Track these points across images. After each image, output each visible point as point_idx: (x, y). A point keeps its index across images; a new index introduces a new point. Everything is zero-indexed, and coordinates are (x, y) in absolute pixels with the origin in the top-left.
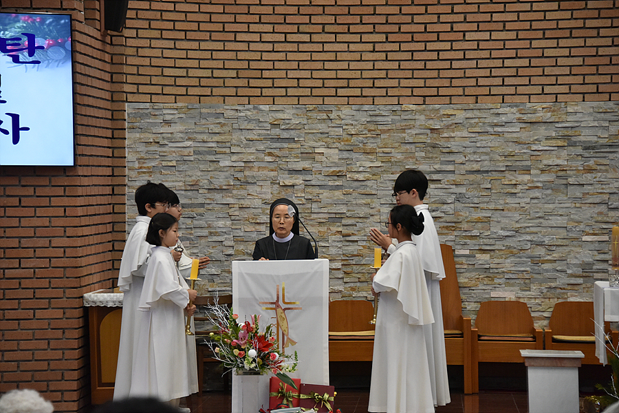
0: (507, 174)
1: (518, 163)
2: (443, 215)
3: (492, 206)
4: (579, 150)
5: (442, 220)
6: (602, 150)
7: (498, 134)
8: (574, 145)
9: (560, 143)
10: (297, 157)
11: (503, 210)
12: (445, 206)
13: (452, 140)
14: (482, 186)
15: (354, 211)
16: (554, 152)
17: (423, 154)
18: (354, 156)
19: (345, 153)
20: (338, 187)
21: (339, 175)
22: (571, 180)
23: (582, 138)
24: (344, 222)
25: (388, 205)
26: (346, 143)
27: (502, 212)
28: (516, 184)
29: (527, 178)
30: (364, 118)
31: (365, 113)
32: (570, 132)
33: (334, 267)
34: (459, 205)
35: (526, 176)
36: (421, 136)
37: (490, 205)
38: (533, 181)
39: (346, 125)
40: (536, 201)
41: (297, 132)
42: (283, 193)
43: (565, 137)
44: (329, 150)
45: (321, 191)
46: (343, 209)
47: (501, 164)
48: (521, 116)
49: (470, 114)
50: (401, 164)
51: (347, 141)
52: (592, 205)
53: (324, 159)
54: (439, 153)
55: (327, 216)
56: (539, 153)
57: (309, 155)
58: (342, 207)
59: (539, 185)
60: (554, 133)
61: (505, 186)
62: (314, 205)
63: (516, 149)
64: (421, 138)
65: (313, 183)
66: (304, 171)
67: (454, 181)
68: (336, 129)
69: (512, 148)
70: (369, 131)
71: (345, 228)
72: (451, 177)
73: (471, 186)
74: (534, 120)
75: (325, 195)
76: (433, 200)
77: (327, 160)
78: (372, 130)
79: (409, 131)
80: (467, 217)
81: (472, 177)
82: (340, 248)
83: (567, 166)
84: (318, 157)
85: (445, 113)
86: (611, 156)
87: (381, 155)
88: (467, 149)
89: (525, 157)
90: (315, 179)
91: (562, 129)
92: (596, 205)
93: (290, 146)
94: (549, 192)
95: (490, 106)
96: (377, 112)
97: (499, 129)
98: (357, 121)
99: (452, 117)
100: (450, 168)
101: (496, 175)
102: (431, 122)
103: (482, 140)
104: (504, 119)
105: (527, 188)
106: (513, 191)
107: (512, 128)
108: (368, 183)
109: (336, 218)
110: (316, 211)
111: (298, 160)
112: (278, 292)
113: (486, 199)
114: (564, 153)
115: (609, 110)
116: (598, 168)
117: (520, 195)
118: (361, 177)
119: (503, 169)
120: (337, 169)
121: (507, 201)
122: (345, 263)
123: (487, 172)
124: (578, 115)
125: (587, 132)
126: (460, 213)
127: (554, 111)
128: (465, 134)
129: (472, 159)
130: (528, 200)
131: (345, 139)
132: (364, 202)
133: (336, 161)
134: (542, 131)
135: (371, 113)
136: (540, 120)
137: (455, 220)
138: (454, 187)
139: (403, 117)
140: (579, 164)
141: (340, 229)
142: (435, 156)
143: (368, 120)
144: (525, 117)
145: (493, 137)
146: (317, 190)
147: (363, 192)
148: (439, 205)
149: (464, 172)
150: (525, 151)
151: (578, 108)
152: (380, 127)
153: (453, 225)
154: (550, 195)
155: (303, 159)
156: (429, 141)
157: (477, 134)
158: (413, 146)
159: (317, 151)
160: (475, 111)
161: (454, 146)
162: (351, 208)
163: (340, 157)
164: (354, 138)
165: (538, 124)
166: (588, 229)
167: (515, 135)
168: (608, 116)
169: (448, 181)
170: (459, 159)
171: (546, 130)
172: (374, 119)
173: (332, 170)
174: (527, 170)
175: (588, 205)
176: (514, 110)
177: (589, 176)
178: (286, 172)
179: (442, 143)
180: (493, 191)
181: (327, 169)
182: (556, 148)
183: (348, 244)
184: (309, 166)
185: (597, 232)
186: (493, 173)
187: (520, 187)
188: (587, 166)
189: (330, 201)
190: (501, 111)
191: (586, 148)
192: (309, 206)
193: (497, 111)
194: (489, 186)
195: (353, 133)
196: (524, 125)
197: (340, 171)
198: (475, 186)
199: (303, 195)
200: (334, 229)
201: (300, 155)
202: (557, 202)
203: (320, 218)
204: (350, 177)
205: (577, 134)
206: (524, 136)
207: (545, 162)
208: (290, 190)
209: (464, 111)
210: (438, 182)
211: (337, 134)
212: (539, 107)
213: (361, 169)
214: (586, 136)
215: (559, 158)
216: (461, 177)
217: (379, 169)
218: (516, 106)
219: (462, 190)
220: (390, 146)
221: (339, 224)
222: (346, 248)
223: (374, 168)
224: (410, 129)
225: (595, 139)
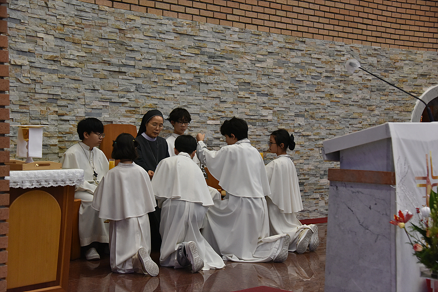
0: (166, 71)
1: (173, 64)
2: (128, 101)
3: (158, 96)
4: (206, 58)
5: (127, 105)
6: (218, 60)
7: (162, 40)
8: (203, 54)
9: (197, 52)
10: (23, 38)
11: (164, 99)
12: (129, 94)
13: (133, 40)
14: (152, 80)
15: (66, 93)
16: (193, 58)
17: (114, 50)
18: (66, 44)
19: (59, 40)
20: (54, 71)
21: (55, 60)
22: (203, 80)
23: (207, 50)
24: (60, 103)
25: (90, 91)
26: (60, 32)
27: (164, 101)
28: (171, 80)
29: (178, 76)
30: (73, 12)
31: (73, 7)
32: (201, 44)
33: (53, 143)
34: (138, 94)
35: (177, 74)
36: (113, 34)
37: (156, 95)
38: (182, 79)
39: (59, 15)
40: (183, 94)
41: (22, 14)
42: (13, 72)
43: (199, 48)
44: (48, 36)
45: (43, 73)
46: (58, 91)
47: (164, 64)
48: (175, 27)
49: (144, 21)
50: (99, 56)
51: (60, 30)
52: (212, 99)
53: (44, 44)
54: (124, 50)
55: (46, 97)
56: (185, 58)
57: (32, 38)
58: (59, 89)
59: (185, 81)
60: (193, 43)
61: (166, 81)
62: (38, 86)
63: (172, 53)
64: (113, 36)
65: (37, 65)
66: (29, 53)
67: (135, 74)
68: (53, 18)
69: (170, 52)
70: (77, 23)
71: (60, 108)
72: (132, 71)
73: (145, 79)
74: (182, 32)
75: (46, 77)
76: (121, 88)
77: (46, 46)
78: (79, 24)
79: (104, 28)
80: (143, 104)
81: (146, 72)
82: (56, 126)
83: (200, 69)
84: (39, 41)
85: (129, 17)
86: (222, 64)
87: (85, 46)
88: (143, 49)
89: (177, 60)
90: (39, 62)
91: (197, 41)
92: (214, 99)
93: (18, 27)
94: (190, 87)
95: (156, 17)
96: (82, 8)
97: (162, 36)
98: (67, 13)
99: (133, 22)
100: (132, 63)
101: (160, 72)
102: (118, 23)
103: (152, 43)
104: (165, 28)
105: (178, 83)
106: (171, 85)
107: (170, 36)
108: (76, 70)
109: (54, 99)
110: (40, 91)
111: (25, 41)
112: (427, 160)
113: (155, 90)
114: (198, 59)
115: (221, 32)
116: (216, 72)
117: (174, 88)
118: (72, 63)
119: (165, 67)
120: (55, 55)
121: (167, 93)
122: (61, 139)
123: (155, 68)
124: (206, 32)
125: (209, 46)
126: (139, 100)
127: (192, 27)
128: (142, 37)
129: (146, 58)
130: (179, 93)
131: (59, 28)
132: (74, 86)
133: (53, 47)
134: (187, 42)
135: (78, 7)
136: (185, 32)
137: (136, 106)
138: (134, 79)
139: (100, 16)
140: (206, 68)
141: (56, 109)
142: (122, 52)
143: (76, 13)
144: (178, 29)
145: (158, 41)
146: (39, 72)
147: (73, 77)
148: (125, 93)
149: (141, 68)
150: (178, 55)
151: (205, 27)
152: (84, 22)
153: (134, 109)
154: (191, 89)
155: (28, 41)
156: (118, 39)
157: (149, 38)
158: (106, 42)
159: (39, 35)
160: (147, 19)
161: (134, 45)
162: (64, 91)
163: (56, 44)
164: (66, 28)
165: (184, 35)
166: (210, 116)
167: (171, 42)
168: (220, 35)
169: (131, 74)
170: (138, 57)
171: (188, 40)
172: (79, 13)
173: (51, 54)
174: (178, 70)
175: (210, 98)
176: (171, 22)
177: (211, 77)
178: (15, 52)
179: (127, 41)
180: (158, 84)
181: (46, 54)
182: (194, 55)
183: (62, 122)
184: (32, 49)
185: (215, 118)
186: (158, 70)
187: (174, 82)
188: (210, 70)
189: (50, 83)
190: (163, 22)
191: (210, 57)
192: (33, 86)
193: (160, 21)
194: (156, 80)
195: (65, 23)
196: (176, 35)
197: (57, 57)
198: (148, 79)
199: (29, 75)
200: (53, 109)
201: (25, 37)
202: (194, 95)
203: (42, 99)
204: (63, 63)
205: (205, 46)
206: (177, 43)
207: (189, 65)
208: (19, 69)
209: (140, 18)
210: (124, 74)
211: (53, 22)
212: (185, 22)
213: (71, 57)
214: (210, 49)
215: (195, 62)
216: (139, 71)
217: (84, 59)
218: (172, 20)
219: (139, 82)
220: (91, 40)
221: (55, 105)
222: (61, 126)
223: (80, 58)
224: (105, 27)
225: (213, 51)
